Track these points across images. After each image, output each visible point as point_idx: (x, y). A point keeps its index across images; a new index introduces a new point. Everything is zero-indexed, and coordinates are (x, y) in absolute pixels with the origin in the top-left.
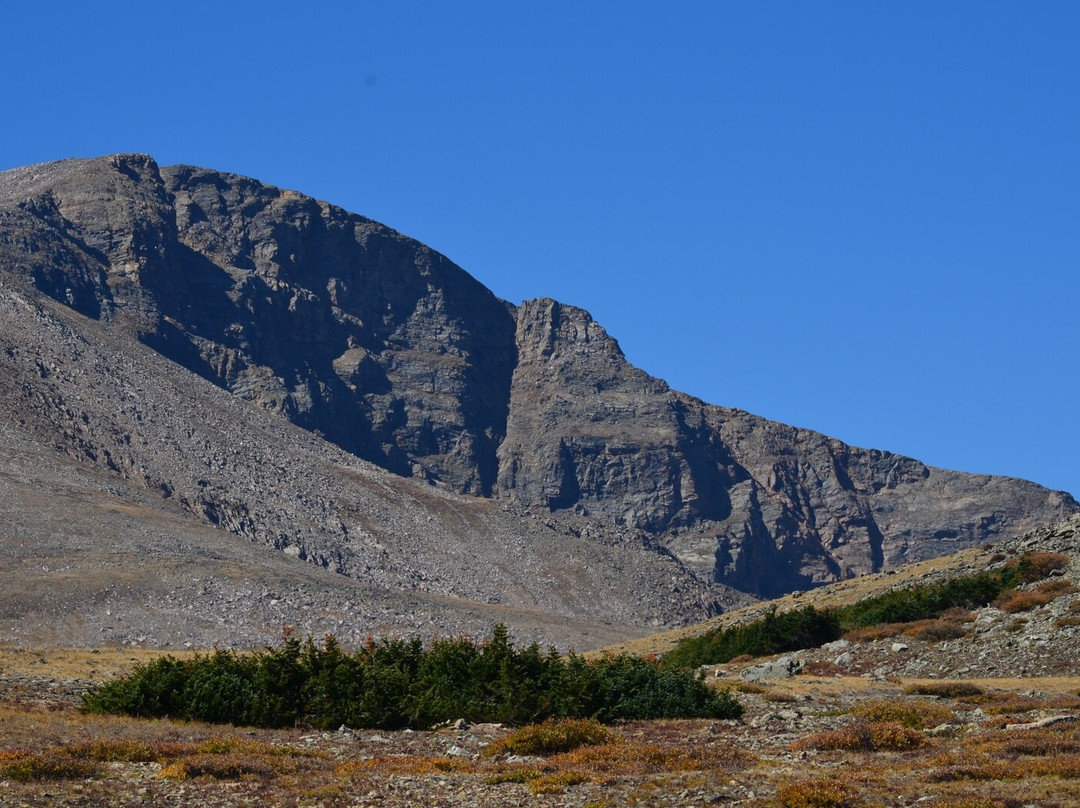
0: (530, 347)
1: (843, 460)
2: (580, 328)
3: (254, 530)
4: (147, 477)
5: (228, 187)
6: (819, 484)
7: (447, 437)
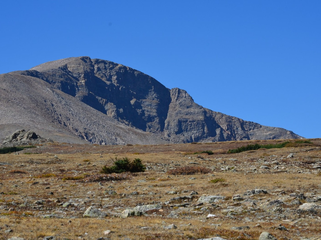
0: (173, 98)
1: (243, 124)
2: (184, 94)
3: (95, 139)
4: (73, 128)
5: (106, 64)
6: (237, 129)
7: (154, 118)
